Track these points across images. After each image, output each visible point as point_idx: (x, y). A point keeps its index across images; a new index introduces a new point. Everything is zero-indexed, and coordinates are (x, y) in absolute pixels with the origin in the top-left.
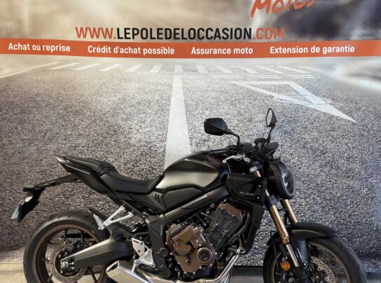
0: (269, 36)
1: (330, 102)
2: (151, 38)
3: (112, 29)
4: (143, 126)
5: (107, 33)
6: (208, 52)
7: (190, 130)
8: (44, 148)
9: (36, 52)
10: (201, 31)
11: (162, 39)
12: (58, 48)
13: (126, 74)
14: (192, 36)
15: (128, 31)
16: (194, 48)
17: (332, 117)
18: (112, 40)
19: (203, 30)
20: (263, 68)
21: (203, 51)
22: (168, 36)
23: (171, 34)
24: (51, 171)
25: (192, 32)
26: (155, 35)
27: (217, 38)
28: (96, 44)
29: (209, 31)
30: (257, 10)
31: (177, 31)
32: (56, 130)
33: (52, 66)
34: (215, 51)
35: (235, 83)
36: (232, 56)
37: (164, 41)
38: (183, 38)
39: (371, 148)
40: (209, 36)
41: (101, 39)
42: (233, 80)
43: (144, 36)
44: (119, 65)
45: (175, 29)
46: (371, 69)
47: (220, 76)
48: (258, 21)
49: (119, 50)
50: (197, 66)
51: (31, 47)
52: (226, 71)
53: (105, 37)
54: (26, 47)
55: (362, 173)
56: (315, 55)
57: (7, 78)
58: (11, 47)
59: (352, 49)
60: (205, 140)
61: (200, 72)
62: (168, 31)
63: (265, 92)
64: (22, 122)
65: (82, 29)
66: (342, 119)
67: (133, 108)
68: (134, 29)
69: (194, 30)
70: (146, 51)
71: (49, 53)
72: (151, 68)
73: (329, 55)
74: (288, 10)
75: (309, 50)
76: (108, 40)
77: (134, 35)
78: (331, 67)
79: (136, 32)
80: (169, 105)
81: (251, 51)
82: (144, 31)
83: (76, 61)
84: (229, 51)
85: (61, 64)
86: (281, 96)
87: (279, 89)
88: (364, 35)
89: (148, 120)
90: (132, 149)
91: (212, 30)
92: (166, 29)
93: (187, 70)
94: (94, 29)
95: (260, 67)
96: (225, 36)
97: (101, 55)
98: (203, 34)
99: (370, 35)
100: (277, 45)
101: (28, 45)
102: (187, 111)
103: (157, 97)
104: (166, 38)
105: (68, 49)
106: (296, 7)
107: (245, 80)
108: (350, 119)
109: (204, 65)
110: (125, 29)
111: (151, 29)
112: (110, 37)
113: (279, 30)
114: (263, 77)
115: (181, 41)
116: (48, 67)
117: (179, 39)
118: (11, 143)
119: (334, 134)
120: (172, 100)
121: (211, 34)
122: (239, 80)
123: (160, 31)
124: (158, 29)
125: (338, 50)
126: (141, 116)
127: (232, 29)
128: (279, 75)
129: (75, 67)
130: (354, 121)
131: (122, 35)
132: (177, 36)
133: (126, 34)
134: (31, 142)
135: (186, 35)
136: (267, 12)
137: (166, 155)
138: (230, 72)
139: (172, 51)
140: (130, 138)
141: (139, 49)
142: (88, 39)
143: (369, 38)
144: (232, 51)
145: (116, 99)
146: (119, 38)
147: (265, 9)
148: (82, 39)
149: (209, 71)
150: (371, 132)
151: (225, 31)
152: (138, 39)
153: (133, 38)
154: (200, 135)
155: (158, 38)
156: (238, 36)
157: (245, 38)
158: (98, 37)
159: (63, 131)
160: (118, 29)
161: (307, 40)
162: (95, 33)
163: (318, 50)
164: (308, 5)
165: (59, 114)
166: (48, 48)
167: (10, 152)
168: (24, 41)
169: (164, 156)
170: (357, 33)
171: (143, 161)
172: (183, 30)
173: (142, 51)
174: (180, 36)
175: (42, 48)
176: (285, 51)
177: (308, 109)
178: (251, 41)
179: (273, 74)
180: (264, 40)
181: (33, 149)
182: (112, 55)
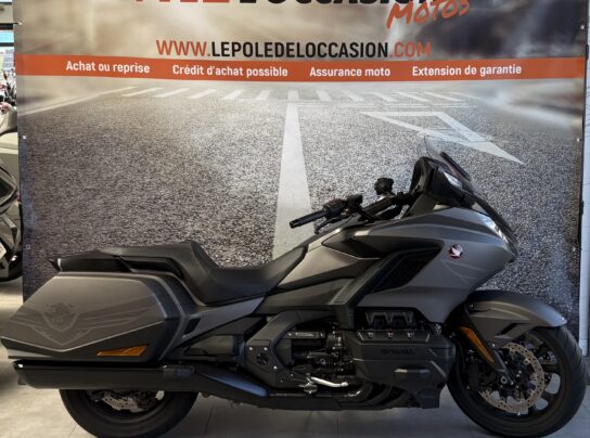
0: (410, 52)
1: (491, 138)
2: (257, 55)
3: (205, 44)
4: (247, 170)
5: (199, 48)
6: (332, 73)
7: (309, 177)
8: (114, 201)
9: (104, 74)
10: (322, 46)
11: (271, 56)
12: (134, 68)
13: (224, 101)
14: (311, 52)
15: (226, 46)
16: (313, 69)
17: (493, 158)
18: (206, 58)
19: (325, 45)
20: (404, 94)
21: (325, 73)
22: (280, 52)
23: (283, 50)
24: (123, 232)
25: (311, 47)
26: (261, 50)
27: (343, 56)
28: (183, 63)
29: (333, 47)
30: (394, 19)
31: (291, 47)
32: (130, 177)
33: (125, 92)
34: (341, 73)
35: (369, 114)
36: (364, 78)
37: (274, 59)
38: (299, 55)
39: (544, 198)
40: (333, 54)
41: (191, 56)
42: (365, 110)
43: (248, 52)
44: (213, 91)
45: (288, 44)
46: (543, 95)
47: (348, 105)
48: (396, 34)
49: (214, 71)
50: (318, 92)
51: (96, 67)
52: (356, 98)
53: (196, 54)
54: (89, 67)
55: (534, 230)
56: (471, 77)
57: (65, 108)
58: (69, 66)
59: (519, 70)
60: (329, 190)
61: (322, 99)
62: (279, 47)
63: (407, 126)
64: (83, 166)
65: (164, 43)
66: (506, 161)
67: (234, 147)
68: (233, 44)
69: (313, 45)
70: (250, 72)
71: (121, 75)
72: (258, 94)
73: (488, 77)
74: (435, 19)
75: (463, 71)
76: (199, 57)
77: (234, 51)
78: (491, 93)
79: (236, 47)
80: (281, 143)
81: (388, 72)
82: (248, 47)
83: (158, 86)
84: (359, 72)
85: (138, 90)
86: (428, 132)
87: (425, 122)
88: (533, 51)
89: (254, 163)
90: (231, 202)
91: (336, 45)
92: (277, 44)
93: (305, 97)
94: (181, 43)
95: (401, 93)
96: (354, 53)
97: (191, 77)
98: (324, 50)
99: (540, 51)
100: (421, 65)
101: (93, 64)
102: (306, 151)
103: (265, 133)
104: (277, 55)
105: (147, 69)
106: (445, 16)
107: (381, 109)
108: (516, 160)
109: (326, 91)
110: (223, 44)
111: (257, 44)
112: (203, 54)
113: (424, 45)
114: (405, 105)
115: (296, 59)
116: (119, 93)
117: (293, 56)
118: (69, 195)
119: (497, 180)
120: (286, 136)
121: (335, 50)
122: (373, 110)
123: (269, 47)
124: (266, 44)
125: (501, 70)
126: (243, 158)
127: (362, 44)
128: (425, 104)
129: (157, 93)
130: (522, 163)
131: (218, 50)
132: (291, 53)
133: (223, 49)
134: (96, 192)
135: (303, 52)
136: (408, 21)
137: (278, 210)
138: (362, 100)
139: (285, 72)
140: (229, 188)
141: (241, 69)
142: (174, 55)
143: (539, 55)
144: (363, 73)
145: (209, 136)
146: (214, 55)
147: (405, 17)
148: (165, 56)
149: (333, 98)
150: (544, 177)
151: (354, 47)
152: (240, 56)
153: (233, 55)
154: (322, 182)
155: (267, 55)
156: (371, 52)
157: (379, 56)
158: (186, 54)
159: (139, 178)
160: (213, 44)
161: (459, 58)
162: (182, 48)
163: (474, 71)
164: (460, 13)
165: (133, 156)
166: (120, 68)
167: (68, 206)
168: (87, 59)
169: (274, 211)
170: (524, 49)
171: (247, 218)
172: (298, 44)
173: (244, 72)
174: (295, 53)
175: (111, 68)
176: (431, 72)
177: (462, 148)
178: (388, 59)
179: (417, 102)
180: (404, 59)
181: (99, 202)
182: (205, 77)
